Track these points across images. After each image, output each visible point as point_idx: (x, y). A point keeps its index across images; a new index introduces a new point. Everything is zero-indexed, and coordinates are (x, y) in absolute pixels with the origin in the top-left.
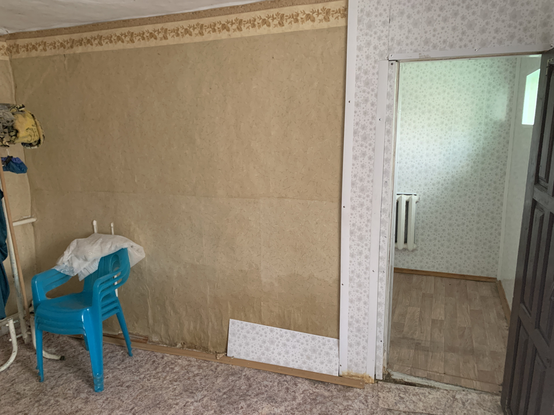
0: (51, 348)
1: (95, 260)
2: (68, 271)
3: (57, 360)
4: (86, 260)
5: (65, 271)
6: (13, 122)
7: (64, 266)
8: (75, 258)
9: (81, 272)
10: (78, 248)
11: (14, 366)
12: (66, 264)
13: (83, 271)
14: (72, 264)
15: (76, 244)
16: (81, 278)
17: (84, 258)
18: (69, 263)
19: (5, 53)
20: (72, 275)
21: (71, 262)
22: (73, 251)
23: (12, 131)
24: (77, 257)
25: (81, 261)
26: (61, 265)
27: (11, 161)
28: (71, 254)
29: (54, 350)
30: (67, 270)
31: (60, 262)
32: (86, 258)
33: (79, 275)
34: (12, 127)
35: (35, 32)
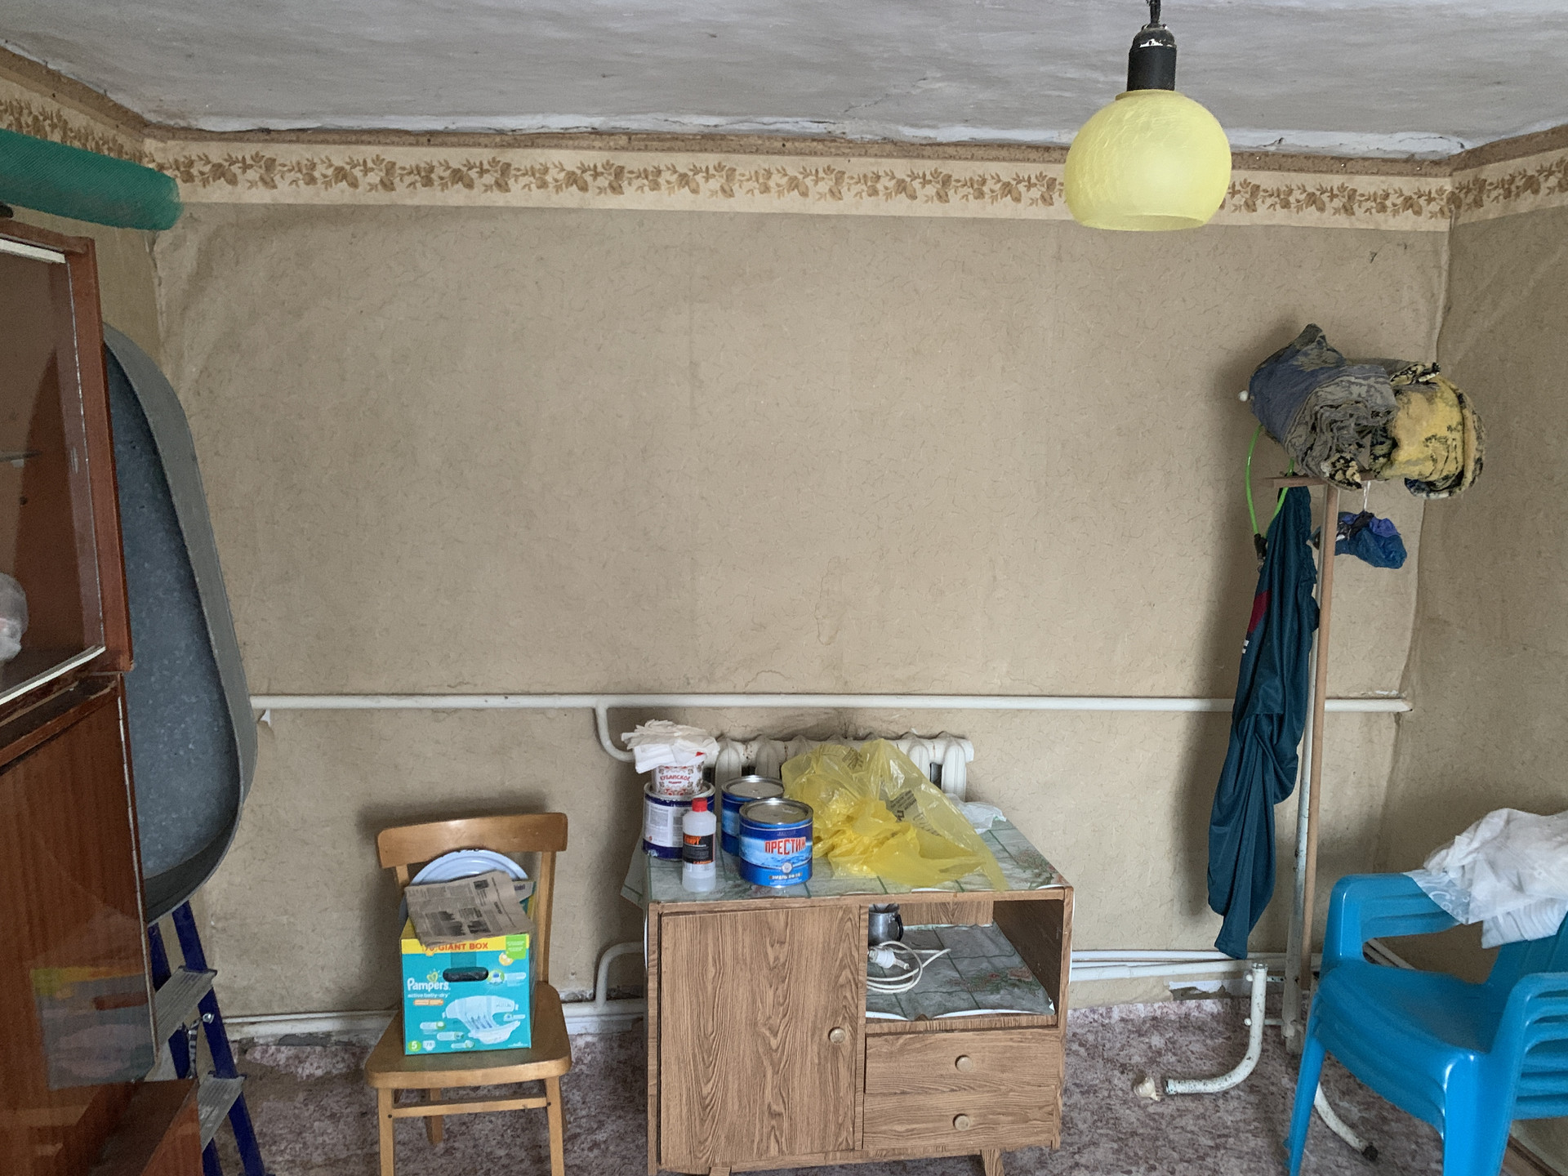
0: (1351, 1102)
1: (1551, 901)
2: (1451, 902)
3: (1353, 1150)
4: (1519, 888)
5: (1442, 897)
6: (1390, 417)
7: (1446, 879)
8: (1487, 868)
9: (1495, 919)
10: (1508, 838)
11: (1239, 1098)
12: (1452, 875)
13: (1501, 920)
14: (1470, 885)
15: (1502, 823)
16: (1490, 940)
17: (1515, 880)
18: (1463, 875)
19: (1442, 211)
20: (1462, 919)
21: (1467, 876)
22: (1484, 844)
23: (1382, 443)
24: (1492, 865)
25: (1503, 886)
26: (1434, 872)
27: (1367, 526)
28: (1477, 850)
29: (1355, 1113)
30: (1448, 897)
31: (1433, 863)
32: (1520, 882)
33: (1485, 926)
34: (1385, 430)
35: (1546, 133)
